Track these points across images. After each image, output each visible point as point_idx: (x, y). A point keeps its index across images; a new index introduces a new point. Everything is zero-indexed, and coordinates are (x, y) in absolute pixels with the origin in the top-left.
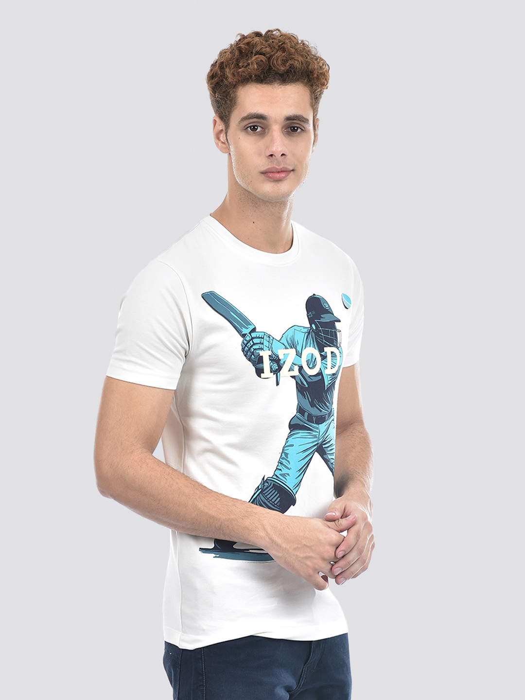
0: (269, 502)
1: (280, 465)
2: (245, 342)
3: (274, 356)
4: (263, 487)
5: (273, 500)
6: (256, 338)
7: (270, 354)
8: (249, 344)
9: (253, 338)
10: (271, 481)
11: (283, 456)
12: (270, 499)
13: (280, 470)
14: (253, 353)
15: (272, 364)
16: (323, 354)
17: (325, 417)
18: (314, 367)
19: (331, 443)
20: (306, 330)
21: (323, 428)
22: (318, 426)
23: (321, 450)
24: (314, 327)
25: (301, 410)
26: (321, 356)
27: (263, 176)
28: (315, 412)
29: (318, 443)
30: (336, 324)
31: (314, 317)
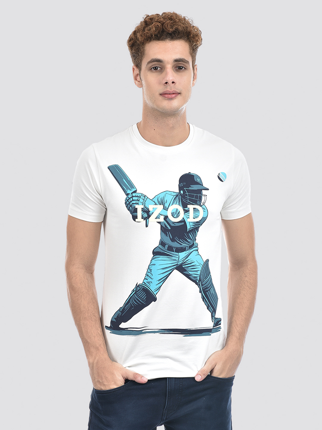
0: (140, 299)
1: (146, 276)
2: (128, 198)
3: (146, 209)
4: (137, 290)
5: (142, 298)
6: (136, 196)
7: (143, 208)
8: (130, 200)
9: (133, 197)
10: (142, 286)
11: (149, 271)
12: (141, 297)
13: (147, 279)
14: (131, 206)
15: (143, 213)
16: (186, 209)
17: (185, 248)
18: (178, 216)
19: (192, 264)
20: (175, 194)
21: (182, 255)
22: (177, 254)
23: (181, 268)
24: (182, 192)
25: (162, 243)
26: (184, 210)
27: (161, 96)
28: (175, 245)
29: (177, 265)
30: (203, 191)
31: (184, 186)
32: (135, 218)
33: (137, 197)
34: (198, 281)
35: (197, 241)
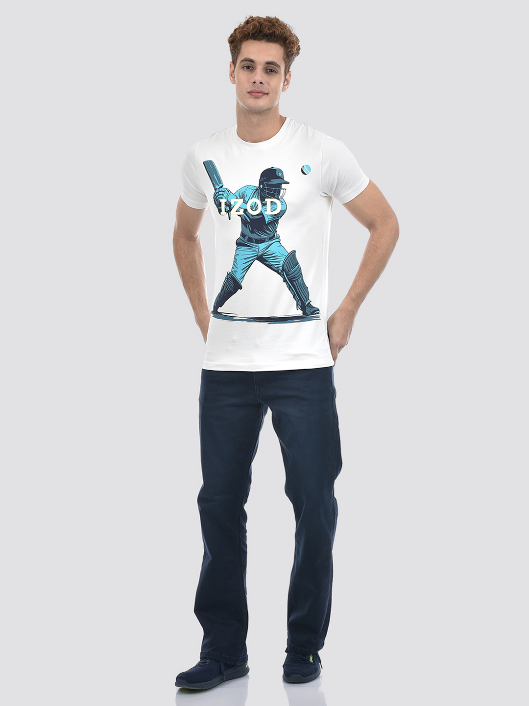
0: (229, 286)
1: (233, 266)
2: (216, 193)
3: (228, 202)
4: (228, 277)
5: (231, 286)
7: (226, 201)
9: (220, 191)
10: (231, 275)
11: (235, 260)
12: (230, 284)
13: (234, 269)
14: (217, 200)
15: (226, 207)
16: (263, 202)
17: (265, 240)
18: (256, 210)
19: (273, 255)
20: (255, 188)
21: (262, 246)
22: (257, 245)
23: (262, 259)
24: (261, 186)
25: (243, 235)
26: (262, 203)
27: (249, 94)
28: (254, 236)
29: (257, 255)
30: (283, 185)
31: (265, 181)
32: (220, 211)
33: (222, 191)
34: (280, 271)
35: (278, 233)
